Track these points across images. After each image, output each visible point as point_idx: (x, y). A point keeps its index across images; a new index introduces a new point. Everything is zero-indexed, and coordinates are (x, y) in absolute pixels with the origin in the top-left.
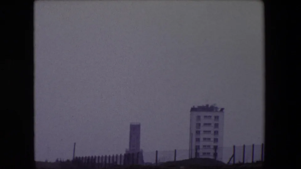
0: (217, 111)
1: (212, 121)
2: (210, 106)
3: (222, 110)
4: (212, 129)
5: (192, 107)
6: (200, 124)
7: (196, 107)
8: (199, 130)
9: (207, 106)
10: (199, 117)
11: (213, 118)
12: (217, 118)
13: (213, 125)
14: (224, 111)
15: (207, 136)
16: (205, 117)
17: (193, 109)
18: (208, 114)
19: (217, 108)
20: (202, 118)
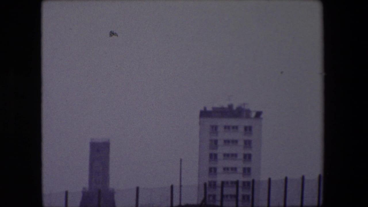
0: (248, 116)
1: (239, 136)
2: (235, 108)
3: (258, 114)
4: (240, 150)
5: (202, 109)
6: (216, 142)
7: (209, 109)
8: (214, 152)
9: (230, 107)
10: (214, 129)
11: (241, 129)
12: (248, 129)
13: (241, 143)
14: (262, 116)
15: (230, 163)
16: (227, 128)
17: (204, 114)
18: (232, 122)
19: (248, 112)
20: (221, 129)
